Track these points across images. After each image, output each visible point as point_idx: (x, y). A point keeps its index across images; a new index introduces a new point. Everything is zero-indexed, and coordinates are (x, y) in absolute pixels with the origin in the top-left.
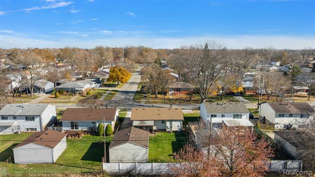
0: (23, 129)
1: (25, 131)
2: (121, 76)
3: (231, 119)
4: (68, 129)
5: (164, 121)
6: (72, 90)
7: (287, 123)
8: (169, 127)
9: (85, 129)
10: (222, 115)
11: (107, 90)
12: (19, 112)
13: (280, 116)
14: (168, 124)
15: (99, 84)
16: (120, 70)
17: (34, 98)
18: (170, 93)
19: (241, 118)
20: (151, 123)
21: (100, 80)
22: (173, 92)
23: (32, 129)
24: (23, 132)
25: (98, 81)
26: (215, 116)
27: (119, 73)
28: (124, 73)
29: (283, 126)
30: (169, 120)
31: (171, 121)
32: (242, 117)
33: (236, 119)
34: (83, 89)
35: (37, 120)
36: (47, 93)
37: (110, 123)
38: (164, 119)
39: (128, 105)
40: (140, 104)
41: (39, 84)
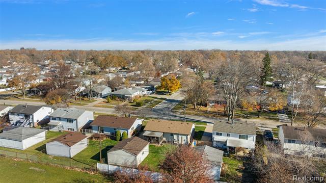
0: (65, 129)
1: (67, 130)
2: (170, 85)
3: (237, 139)
4: (96, 132)
5: (173, 134)
6: (123, 96)
7: (299, 150)
8: (176, 139)
9: (109, 133)
10: (228, 134)
11: (156, 98)
12: (63, 115)
13: (290, 141)
14: (175, 137)
15: (151, 92)
16: (170, 80)
17: (91, 102)
18: (210, 105)
19: (247, 139)
20: (159, 135)
21: (155, 87)
22: (213, 104)
23: (71, 129)
24: (65, 131)
25: (151, 88)
26: (221, 134)
27: (169, 82)
28: (174, 82)
29: (293, 152)
30: (176, 134)
31: (178, 134)
32: (249, 139)
33: (242, 140)
34: (132, 96)
35: (75, 122)
36: (103, 98)
37: (127, 130)
38: (172, 132)
39: (164, 114)
40: (175, 114)
41: (98, 89)
